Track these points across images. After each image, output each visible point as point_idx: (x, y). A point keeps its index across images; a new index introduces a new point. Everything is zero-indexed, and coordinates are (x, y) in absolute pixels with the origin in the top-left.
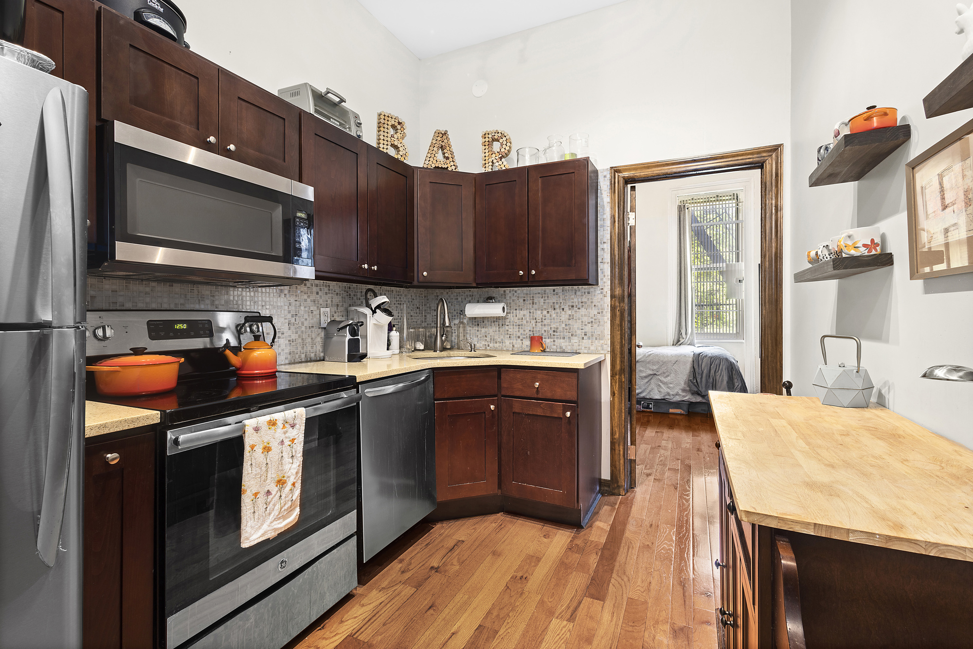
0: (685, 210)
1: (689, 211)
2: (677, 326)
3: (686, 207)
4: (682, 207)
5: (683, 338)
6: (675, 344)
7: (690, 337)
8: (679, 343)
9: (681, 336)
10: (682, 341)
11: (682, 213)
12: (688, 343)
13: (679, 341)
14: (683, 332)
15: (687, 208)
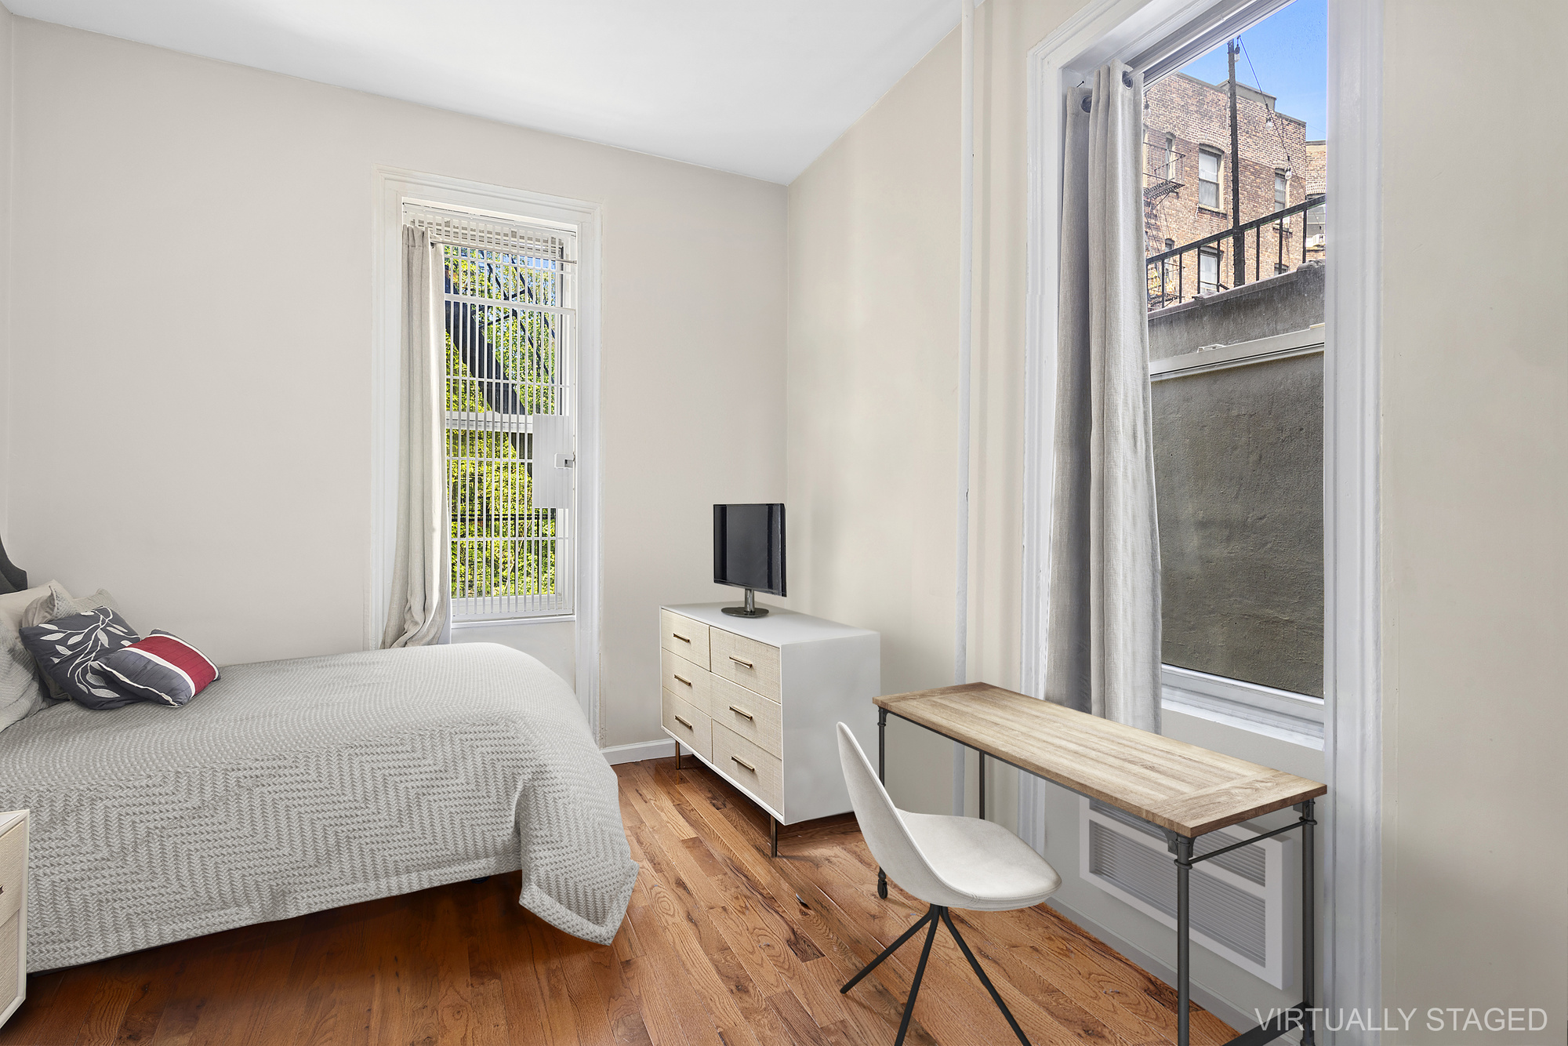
0: (424, 246)
1: (437, 254)
2: (398, 587)
3: (430, 241)
4: (417, 235)
5: (416, 623)
6: (389, 641)
7: (438, 619)
8: (403, 639)
9: (408, 617)
10: (412, 631)
11: (417, 253)
12: (428, 639)
13: (401, 632)
14: (416, 604)
15: (432, 244)
